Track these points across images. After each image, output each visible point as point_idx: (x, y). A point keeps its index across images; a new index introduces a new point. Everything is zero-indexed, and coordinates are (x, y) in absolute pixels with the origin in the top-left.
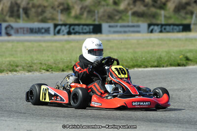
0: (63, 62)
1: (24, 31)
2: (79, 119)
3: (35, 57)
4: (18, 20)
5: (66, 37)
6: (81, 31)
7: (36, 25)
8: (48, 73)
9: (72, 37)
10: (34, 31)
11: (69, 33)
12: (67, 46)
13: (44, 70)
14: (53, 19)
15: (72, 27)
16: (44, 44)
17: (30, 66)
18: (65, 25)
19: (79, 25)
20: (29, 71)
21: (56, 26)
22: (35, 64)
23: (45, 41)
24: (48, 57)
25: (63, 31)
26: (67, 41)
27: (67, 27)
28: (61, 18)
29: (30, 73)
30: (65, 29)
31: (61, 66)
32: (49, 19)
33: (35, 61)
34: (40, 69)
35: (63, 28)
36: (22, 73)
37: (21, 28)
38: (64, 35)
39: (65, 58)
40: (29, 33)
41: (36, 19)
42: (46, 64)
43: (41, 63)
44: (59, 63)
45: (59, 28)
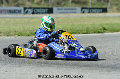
0: (29, 31)
1: (5, 11)
2: (37, 64)
3: (12, 27)
4: (2, 5)
5: (31, 15)
6: (40, 12)
7: (13, 8)
8: (19, 37)
9: (35, 15)
10: (12, 11)
11: (33, 13)
12: (32, 21)
13: (17, 35)
14: (23, 4)
15: (35, 10)
16: (17, 20)
17: (9, 33)
18: (31, 8)
19: (39, 8)
20: (8, 36)
21: (25, 9)
22: (11, 31)
23: (18, 18)
24: (20, 27)
25: (29, 12)
26: (32, 18)
27: (32, 9)
28: (28, 4)
29: (8, 37)
30: (30, 11)
31: (28, 33)
32: (21, 4)
33: (12, 30)
34: (15, 34)
35: (30, 10)
36: (3, 37)
37: (4, 10)
38: (30, 14)
39: (30, 28)
40: (9, 13)
41: (13, 4)
42: (18, 32)
43: (15, 31)
44: (26, 31)
45: (27, 10)
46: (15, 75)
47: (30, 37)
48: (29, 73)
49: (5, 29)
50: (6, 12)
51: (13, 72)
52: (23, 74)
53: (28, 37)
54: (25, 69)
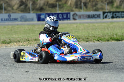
0: (108, 35)
1: (84, 16)
2: (118, 70)
3: (91, 33)
4: (80, 10)
5: (111, 20)
6: (120, 16)
7: (92, 13)
8: (98, 42)
9: (115, 20)
10: (91, 16)
11: (113, 17)
12: (111, 26)
13: (96, 40)
14: (102, 9)
15: (115, 14)
16: (96, 25)
17: (88, 38)
18: (110, 12)
19: (119, 12)
20: (87, 41)
21: (104, 13)
22: (90, 37)
23: (97, 23)
24: (99, 32)
25: (109, 16)
26: (111, 22)
27: (112, 13)
28: (107, 8)
29: (87, 43)
30: (110, 15)
31: (107, 38)
32: (100, 9)
33: (91, 35)
34: (94, 40)
35: (109, 14)
36: (82, 43)
37: (82, 15)
38: (109, 18)
39: (110, 33)
40: (87, 18)
41: (91, 9)
42: (97, 37)
43: (94, 36)
44: (106, 36)
45: (106, 14)
46: (95, 81)
47: (109, 42)
48: (110, 79)
49: (83, 35)
50: (85, 17)
51: (93, 78)
52: (103, 81)
53: (108, 42)
54: (105, 75)
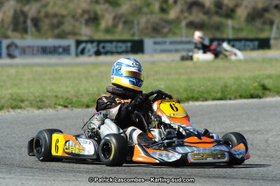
0: (88, 95)
1: (33, 50)
3: (48, 88)
4: (25, 36)
5: (94, 59)
6: (114, 50)
7: (51, 42)
8: (66, 110)
9: (102, 58)
10: (48, 50)
11: (98, 53)
12: (95, 72)
13: (61, 105)
14: (74, 34)
15: (102, 45)
16: (61, 69)
17: (41, 101)
18: (92, 42)
19: (111, 42)
20: (39, 108)
21: (78, 43)
22: (47, 97)
23: (62, 65)
24: (67, 87)
25: (89, 51)
26: (95, 65)
27: (95, 44)
28: (86, 32)
29: (41, 111)
30: (91, 48)
31: (85, 99)
32: (69, 34)
33: (49, 94)
34: (55, 104)
35: (89, 46)
36: (28, 111)
37: (29, 47)
38: (90, 56)
39: (91, 89)
40: (41, 53)
41: (50, 33)
42: (63, 98)
43: (56, 97)
44: (82, 95)
45: (82, 46)
47: (90, 110)
50: (35, 52)
53: (87, 109)
